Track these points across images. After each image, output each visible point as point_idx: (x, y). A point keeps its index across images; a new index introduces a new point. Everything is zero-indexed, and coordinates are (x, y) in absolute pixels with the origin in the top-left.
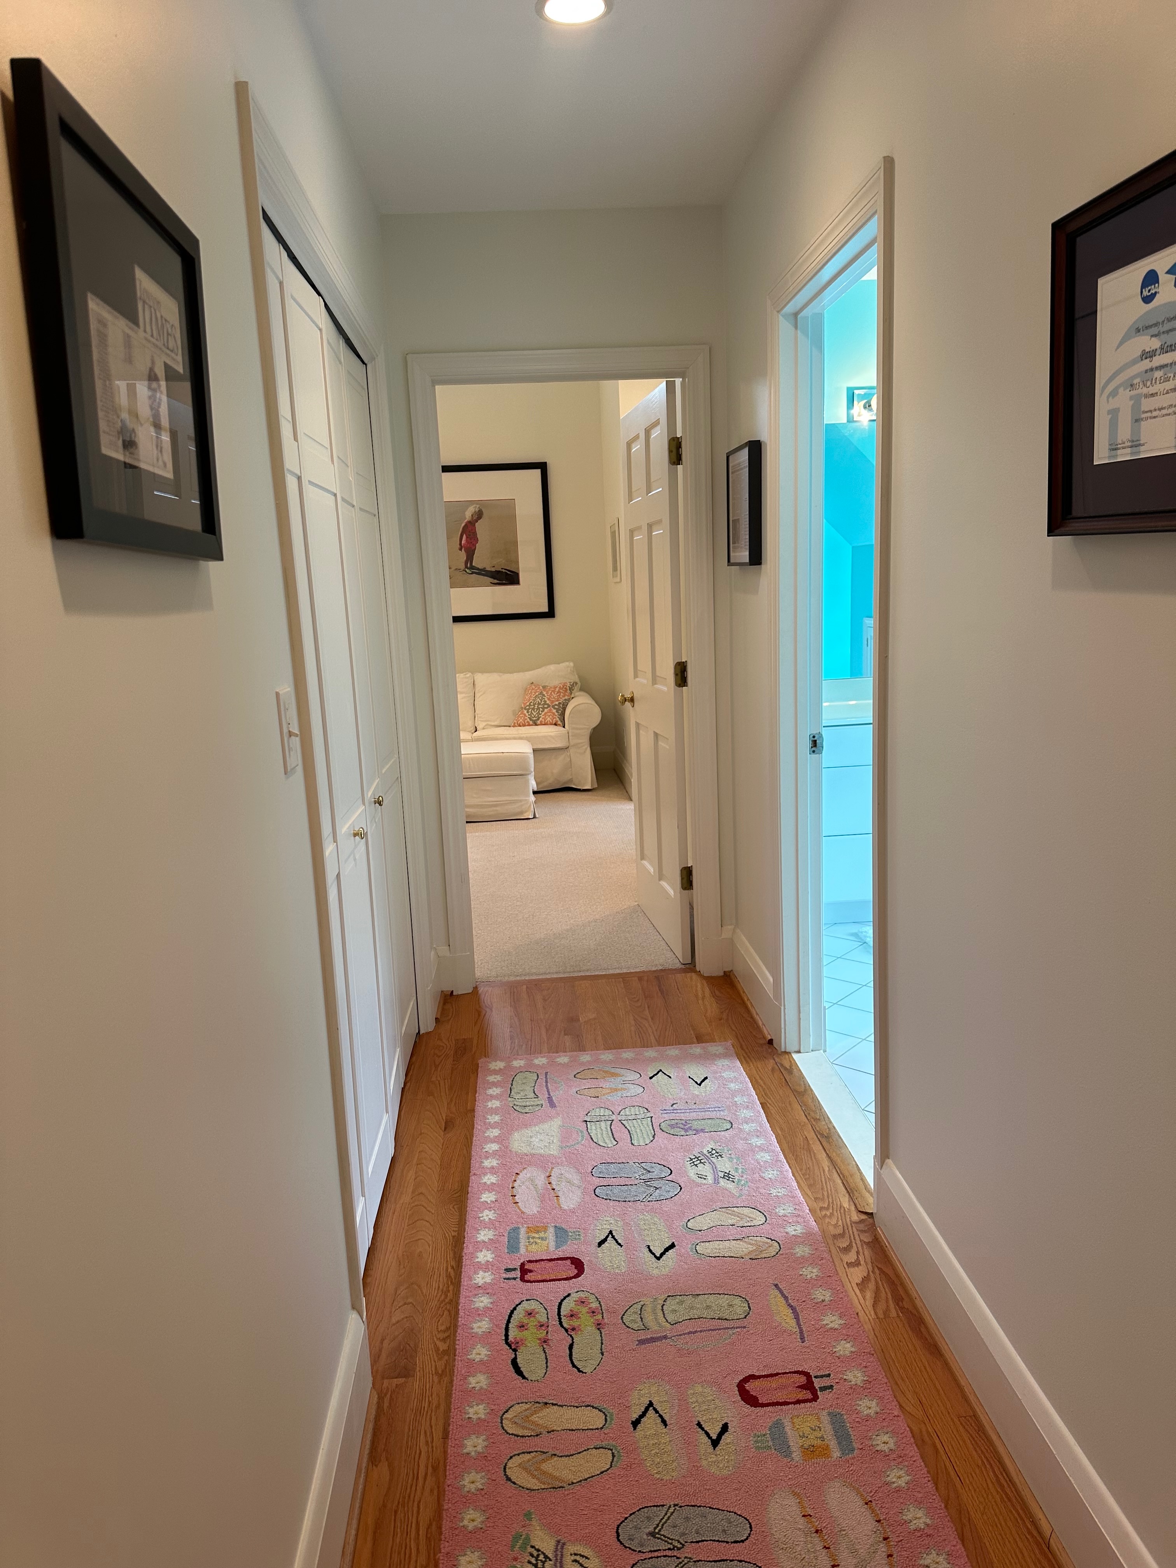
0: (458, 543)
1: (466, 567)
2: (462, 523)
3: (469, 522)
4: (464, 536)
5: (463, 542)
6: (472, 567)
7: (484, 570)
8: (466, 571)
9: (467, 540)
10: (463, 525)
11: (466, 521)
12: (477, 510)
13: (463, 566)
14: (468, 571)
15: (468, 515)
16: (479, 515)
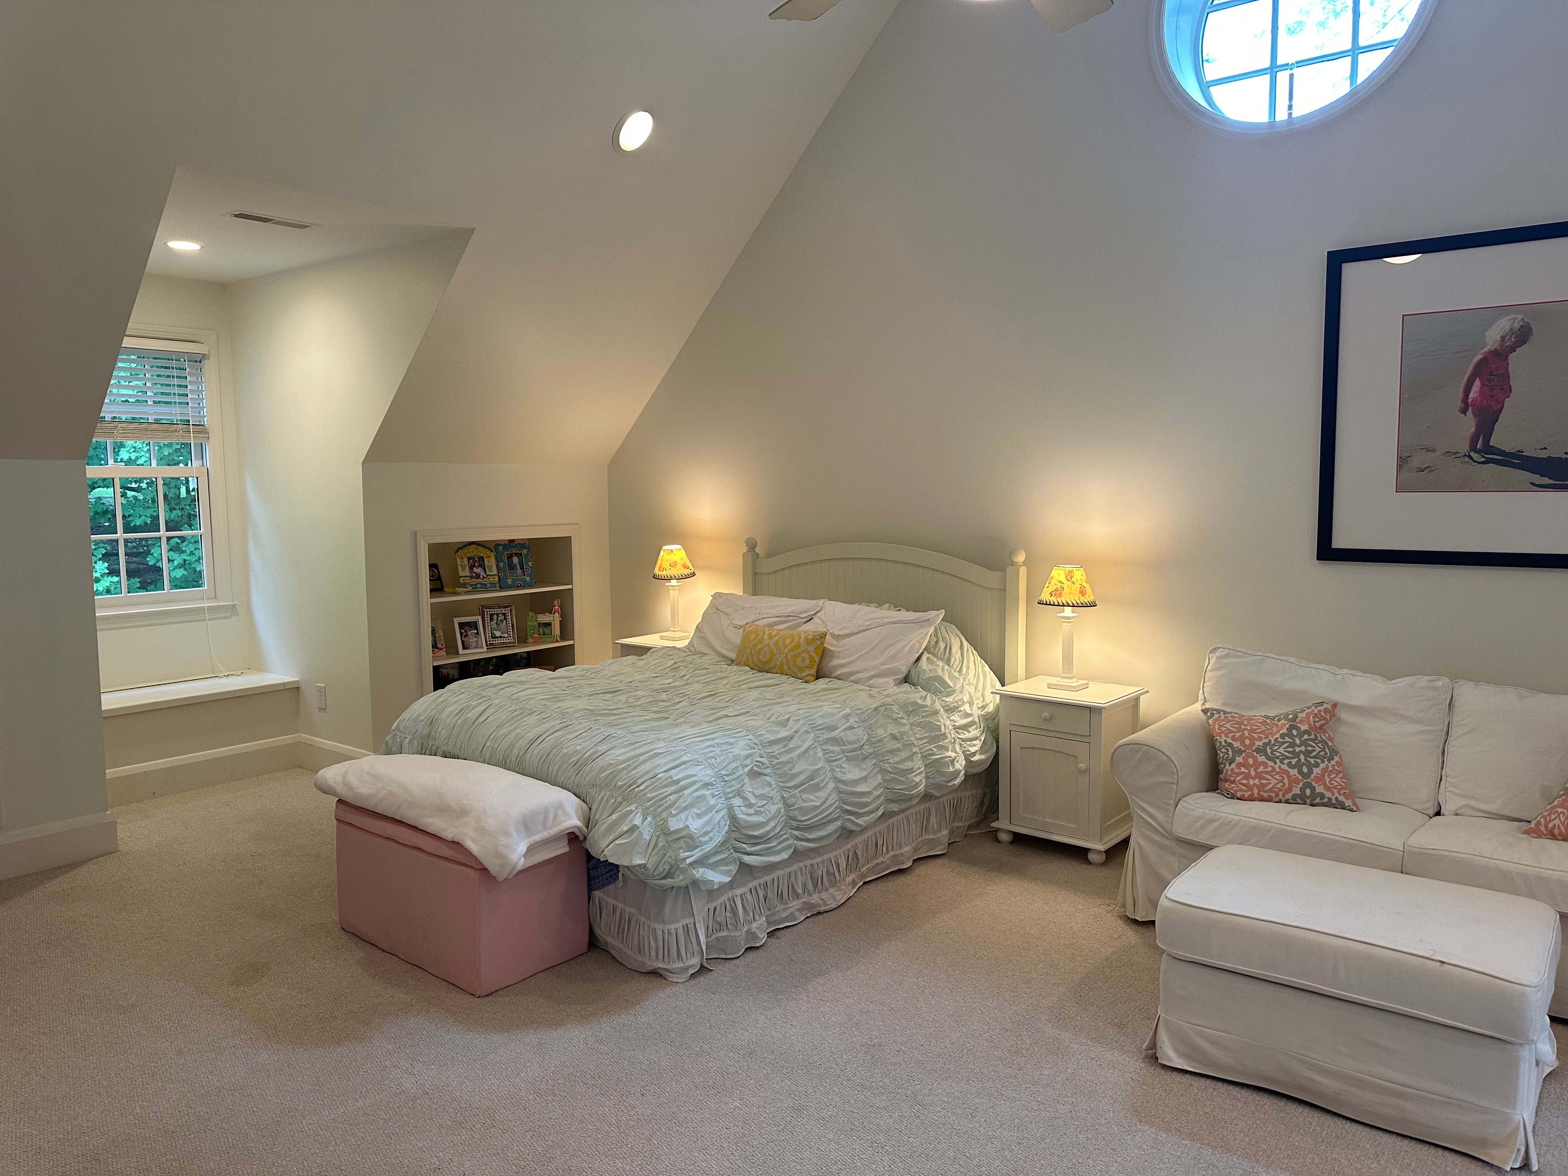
0: (1461, 396)
1: (1473, 448)
2: (1474, 356)
3: (1494, 353)
4: (1477, 384)
5: (1471, 396)
6: (1488, 449)
7: (1518, 455)
8: (1471, 458)
9: (1481, 391)
10: (1479, 357)
11: (1486, 349)
12: (1517, 325)
13: (1464, 446)
14: (1475, 456)
15: (1493, 338)
16: (1522, 336)
